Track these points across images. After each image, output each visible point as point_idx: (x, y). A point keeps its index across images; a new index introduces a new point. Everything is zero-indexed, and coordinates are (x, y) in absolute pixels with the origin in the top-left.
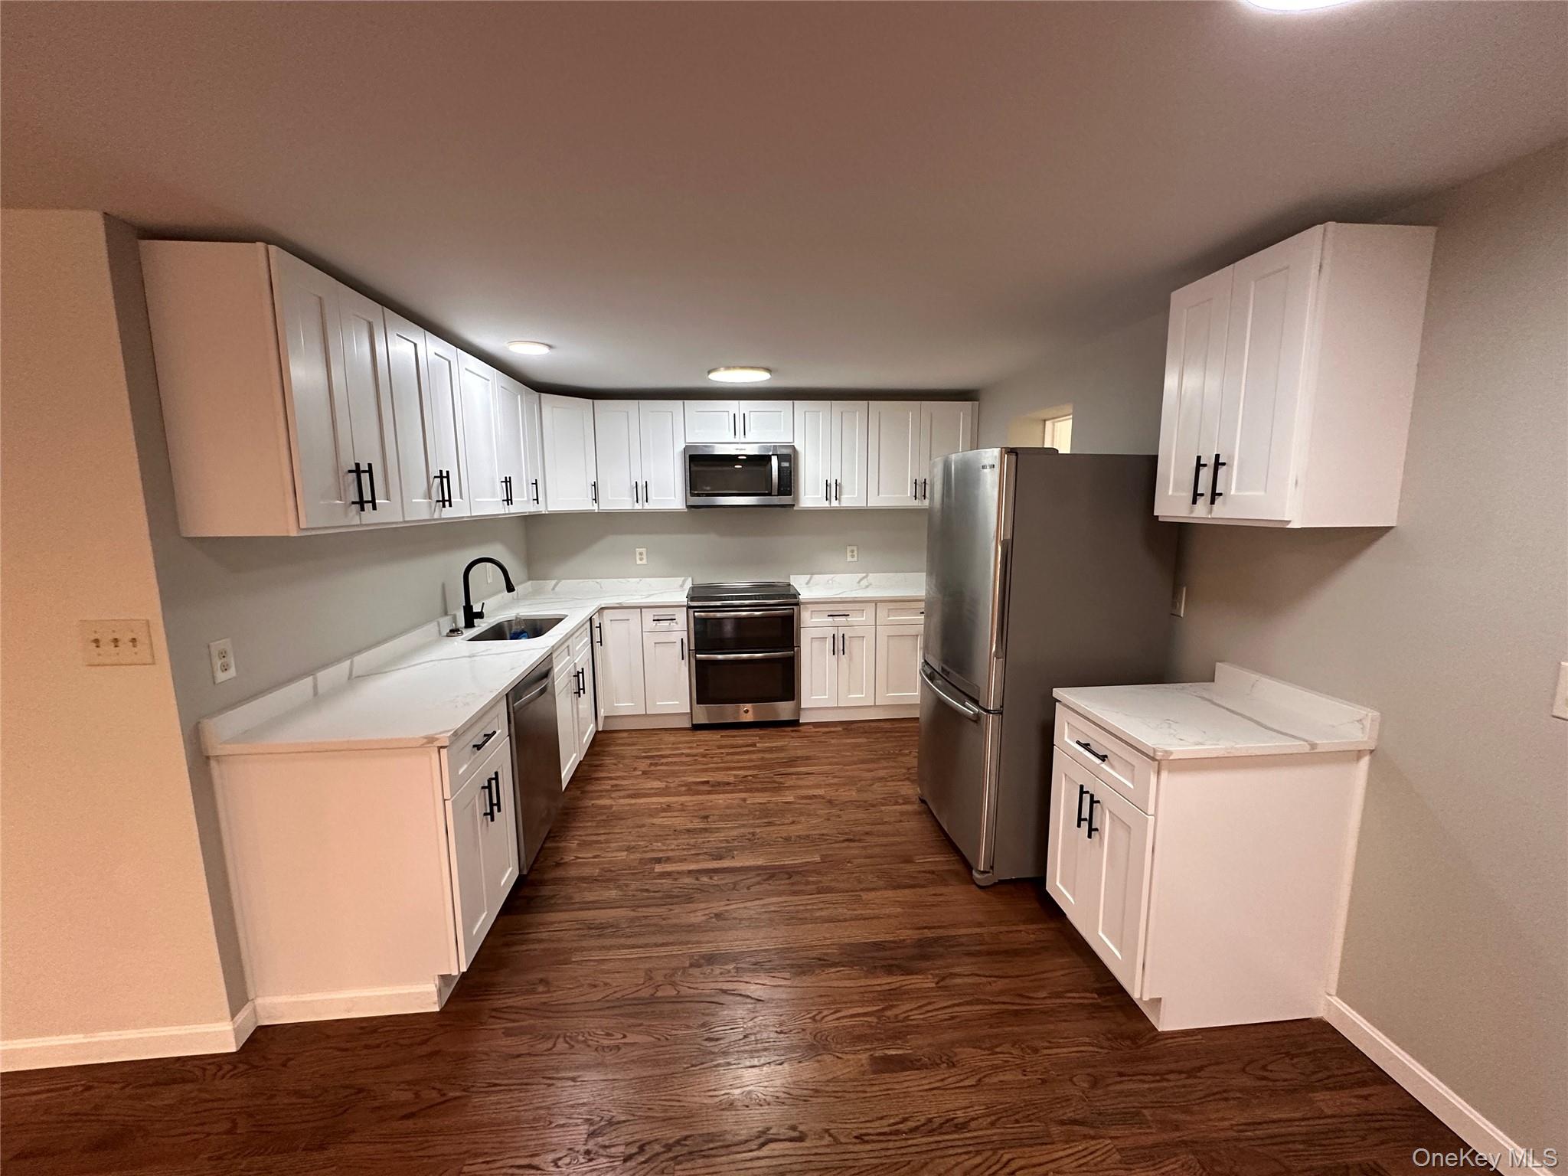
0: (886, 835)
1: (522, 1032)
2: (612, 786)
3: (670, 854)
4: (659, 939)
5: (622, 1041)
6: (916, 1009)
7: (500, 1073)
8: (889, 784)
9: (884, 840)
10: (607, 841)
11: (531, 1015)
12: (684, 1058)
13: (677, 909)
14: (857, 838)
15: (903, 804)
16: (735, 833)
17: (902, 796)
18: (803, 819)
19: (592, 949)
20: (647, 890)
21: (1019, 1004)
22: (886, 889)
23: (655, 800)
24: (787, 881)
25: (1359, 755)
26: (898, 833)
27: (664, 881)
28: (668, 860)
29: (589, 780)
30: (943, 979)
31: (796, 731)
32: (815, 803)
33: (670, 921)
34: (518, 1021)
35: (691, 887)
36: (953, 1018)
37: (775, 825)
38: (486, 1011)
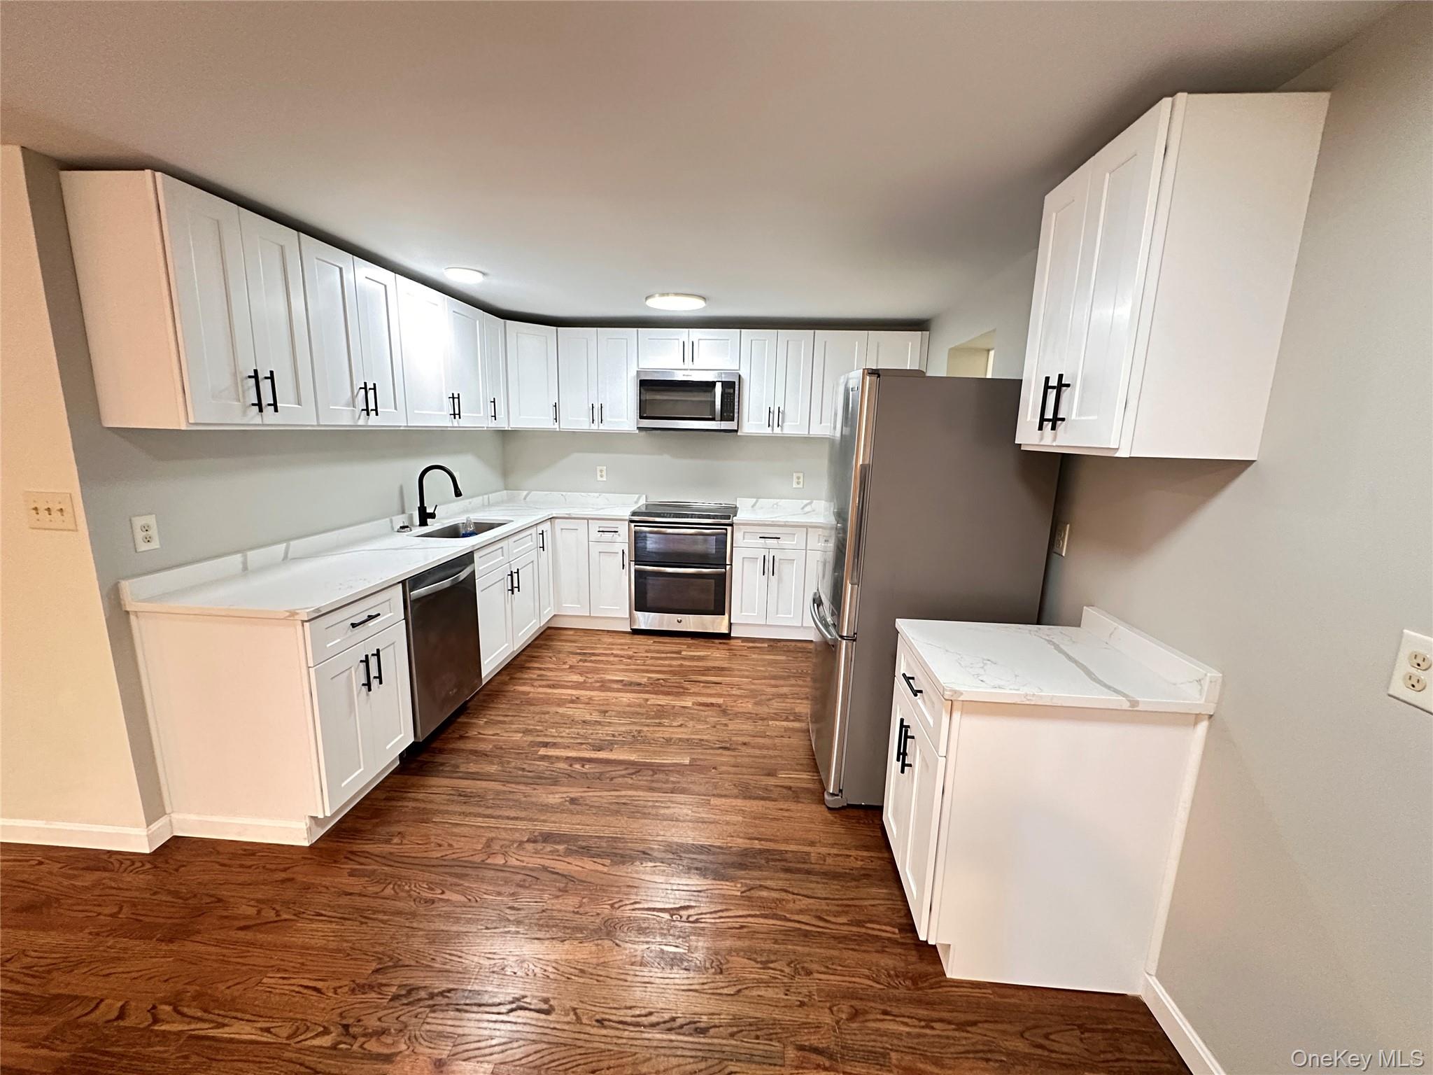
0: (760, 748)
1: (362, 874)
2: (538, 676)
3: (559, 740)
4: (512, 814)
5: (439, 896)
6: (711, 913)
7: (329, 906)
8: (788, 700)
9: (757, 752)
10: (511, 723)
11: (376, 861)
12: (482, 920)
13: (540, 790)
14: (734, 747)
15: (793, 721)
16: (623, 729)
17: (795, 713)
18: (691, 724)
19: (454, 813)
20: (523, 770)
21: (814, 925)
22: (736, 797)
23: (569, 691)
24: (649, 778)
25: (1197, 718)
26: (775, 747)
27: (541, 763)
28: (555, 745)
29: (522, 668)
30: (752, 889)
31: (724, 643)
32: (709, 710)
33: (529, 799)
34: (365, 865)
35: (562, 771)
36: (742, 927)
37: (664, 726)
38: (345, 853)
